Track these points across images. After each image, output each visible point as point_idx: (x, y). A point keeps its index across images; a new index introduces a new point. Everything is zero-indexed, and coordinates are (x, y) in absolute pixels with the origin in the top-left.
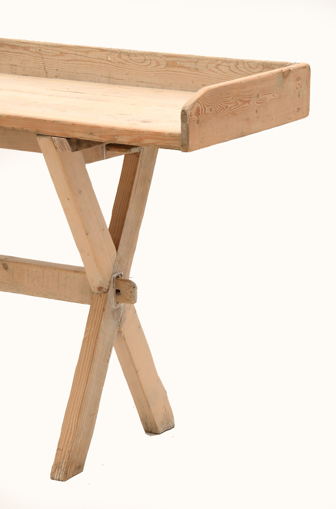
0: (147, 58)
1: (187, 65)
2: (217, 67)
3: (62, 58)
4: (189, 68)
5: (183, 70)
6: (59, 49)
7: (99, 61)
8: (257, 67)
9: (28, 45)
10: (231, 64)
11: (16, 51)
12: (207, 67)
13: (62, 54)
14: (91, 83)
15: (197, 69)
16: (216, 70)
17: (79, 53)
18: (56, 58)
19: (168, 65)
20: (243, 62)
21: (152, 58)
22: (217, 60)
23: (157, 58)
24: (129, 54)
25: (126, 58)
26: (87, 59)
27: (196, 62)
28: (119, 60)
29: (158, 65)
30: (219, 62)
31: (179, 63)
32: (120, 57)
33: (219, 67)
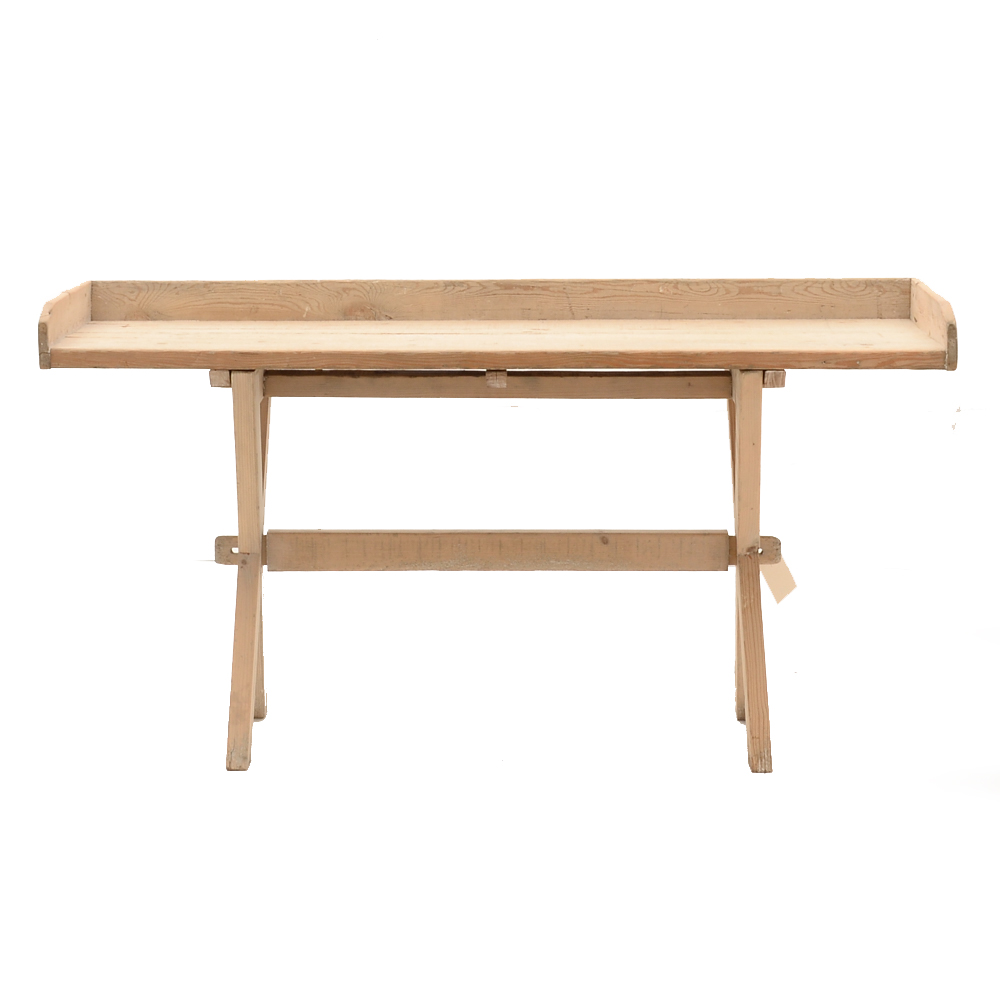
0: (713, 285)
1: (765, 290)
2: (806, 290)
3: (596, 295)
4: (770, 294)
5: (762, 296)
6: (591, 285)
7: (648, 294)
8: (858, 286)
9: (547, 285)
10: (824, 285)
11: (531, 292)
12: (793, 290)
13: (595, 290)
14: (636, 321)
15: (780, 294)
16: (806, 293)
17: (619, 288)
18: (587, 296)
19: (741, 291)
20: (840, 282)
21: (719, 285)
22: (806, 281)
23: (726, 285)
24: (688, 283)
25: (685, 288)
26: (629, 294)
27: (779, 286)
28: (675, 291)
29: (728, 292)
30: (809, 284)
31: (756, 289)
32: (676, 287)
33: (809, 289)
